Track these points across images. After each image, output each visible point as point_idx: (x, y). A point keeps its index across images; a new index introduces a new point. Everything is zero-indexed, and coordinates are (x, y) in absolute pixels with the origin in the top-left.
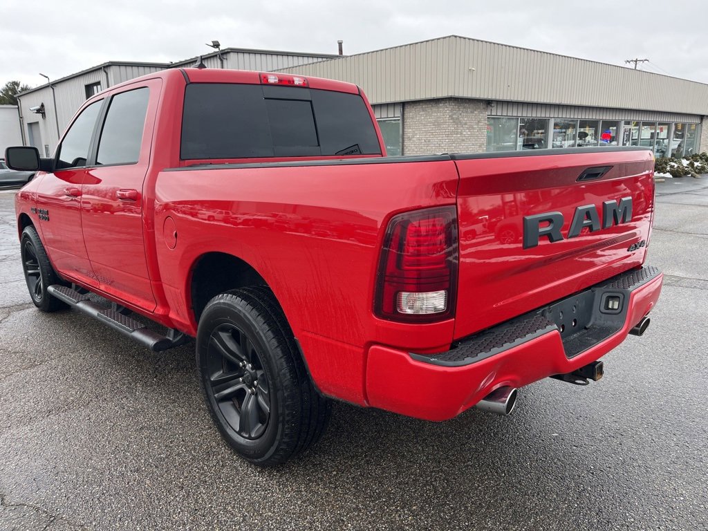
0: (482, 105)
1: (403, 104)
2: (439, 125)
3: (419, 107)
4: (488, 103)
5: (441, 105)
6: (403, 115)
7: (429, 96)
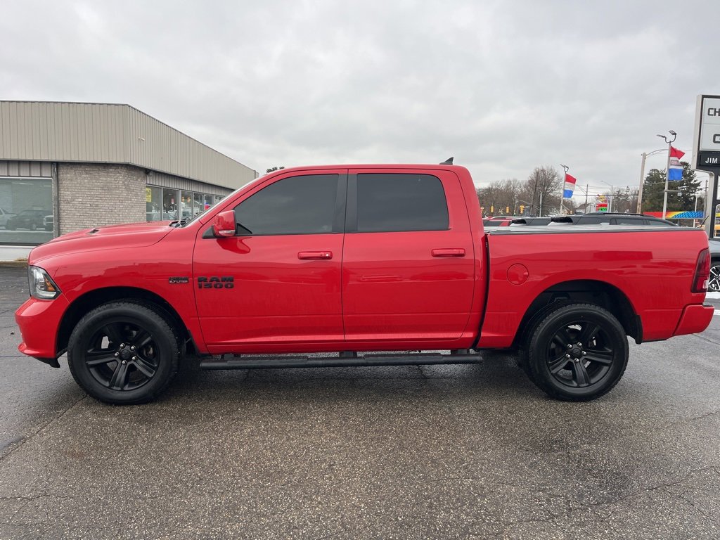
0: (142, 174)
1: (57, 165)
2: (109, 190)
3: (80, 170)
4: (147, 172)
5: (111, 170)
6: (57, 175)
7: (99, 160)
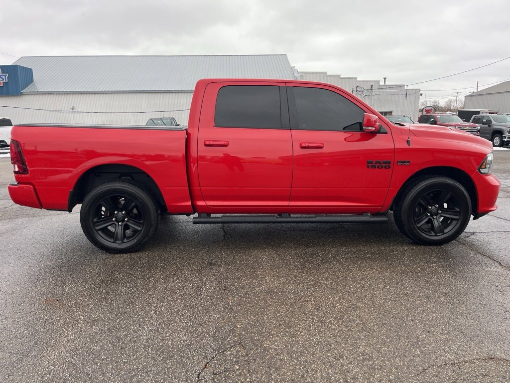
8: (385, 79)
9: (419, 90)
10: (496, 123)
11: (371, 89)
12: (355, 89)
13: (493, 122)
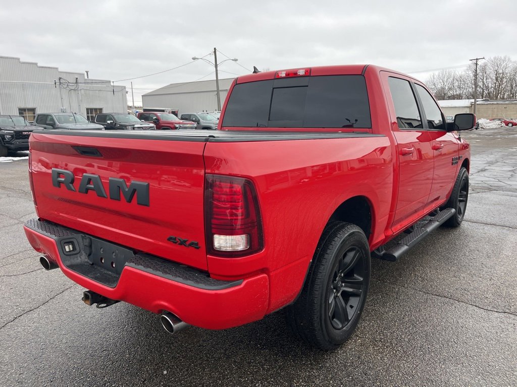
8: (87, 72)
9: (125, 87)
10: (204, 121)
11: (77, 83)
12: (57, 81)
13: (201, 120)
